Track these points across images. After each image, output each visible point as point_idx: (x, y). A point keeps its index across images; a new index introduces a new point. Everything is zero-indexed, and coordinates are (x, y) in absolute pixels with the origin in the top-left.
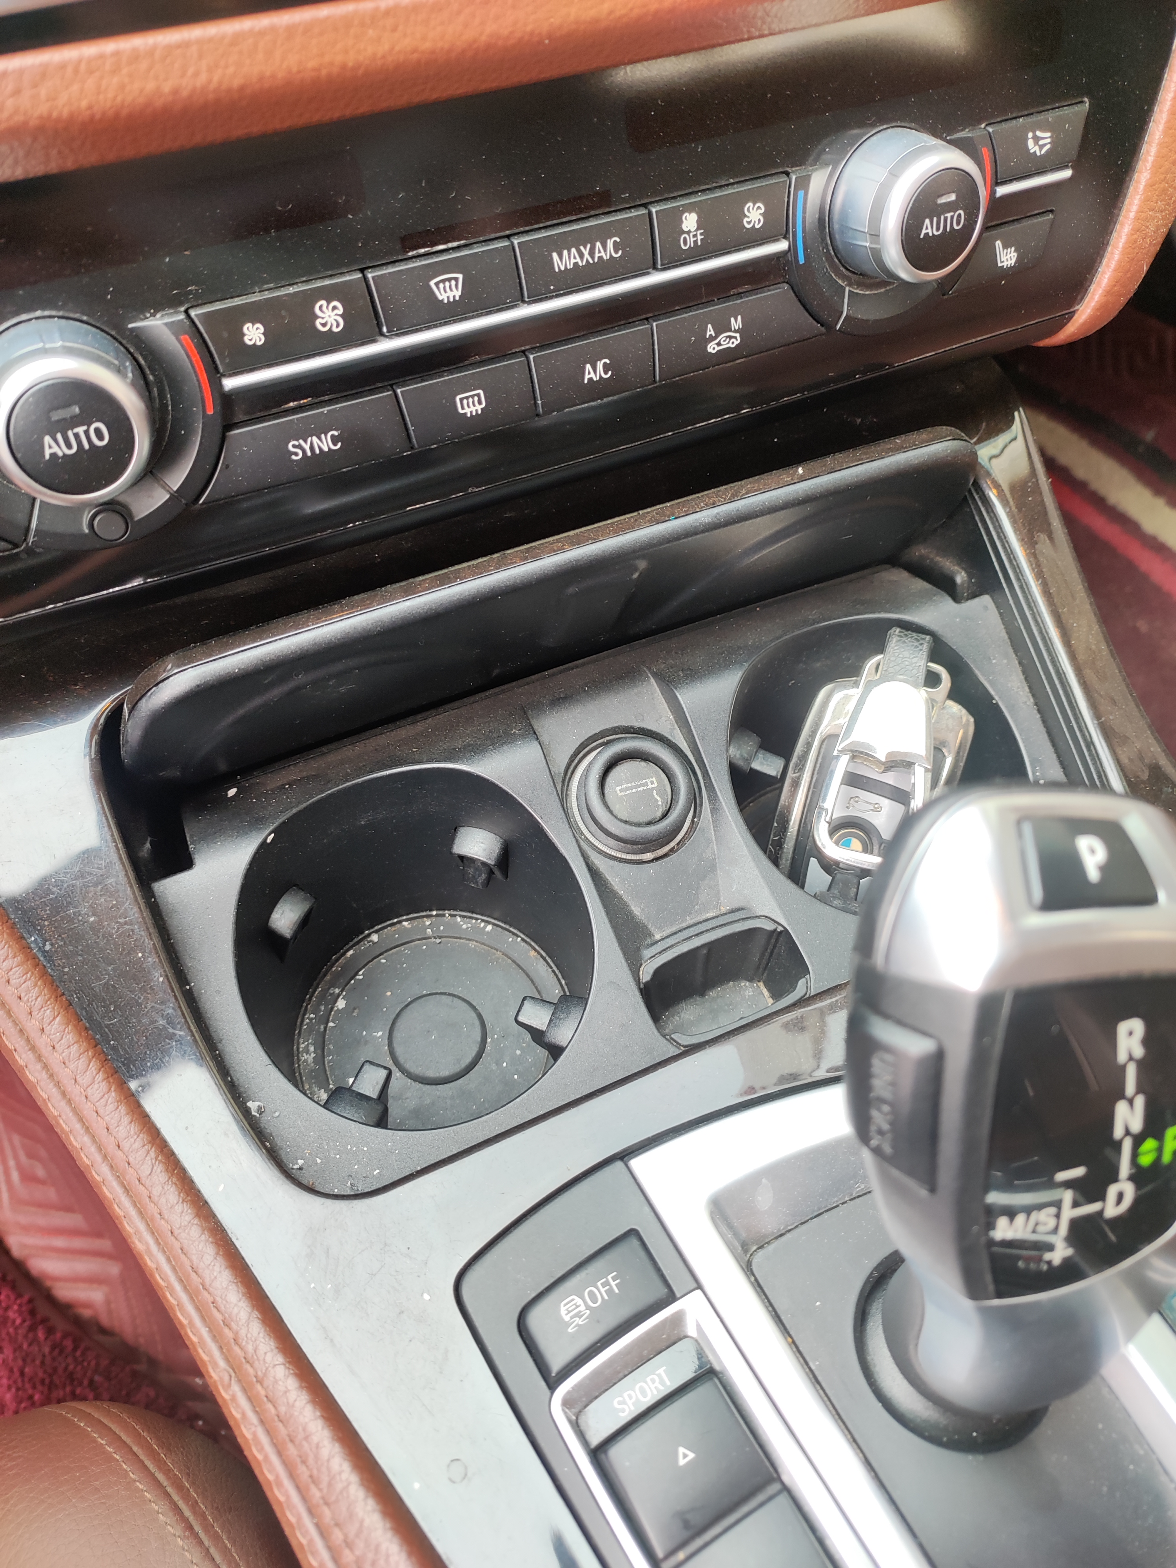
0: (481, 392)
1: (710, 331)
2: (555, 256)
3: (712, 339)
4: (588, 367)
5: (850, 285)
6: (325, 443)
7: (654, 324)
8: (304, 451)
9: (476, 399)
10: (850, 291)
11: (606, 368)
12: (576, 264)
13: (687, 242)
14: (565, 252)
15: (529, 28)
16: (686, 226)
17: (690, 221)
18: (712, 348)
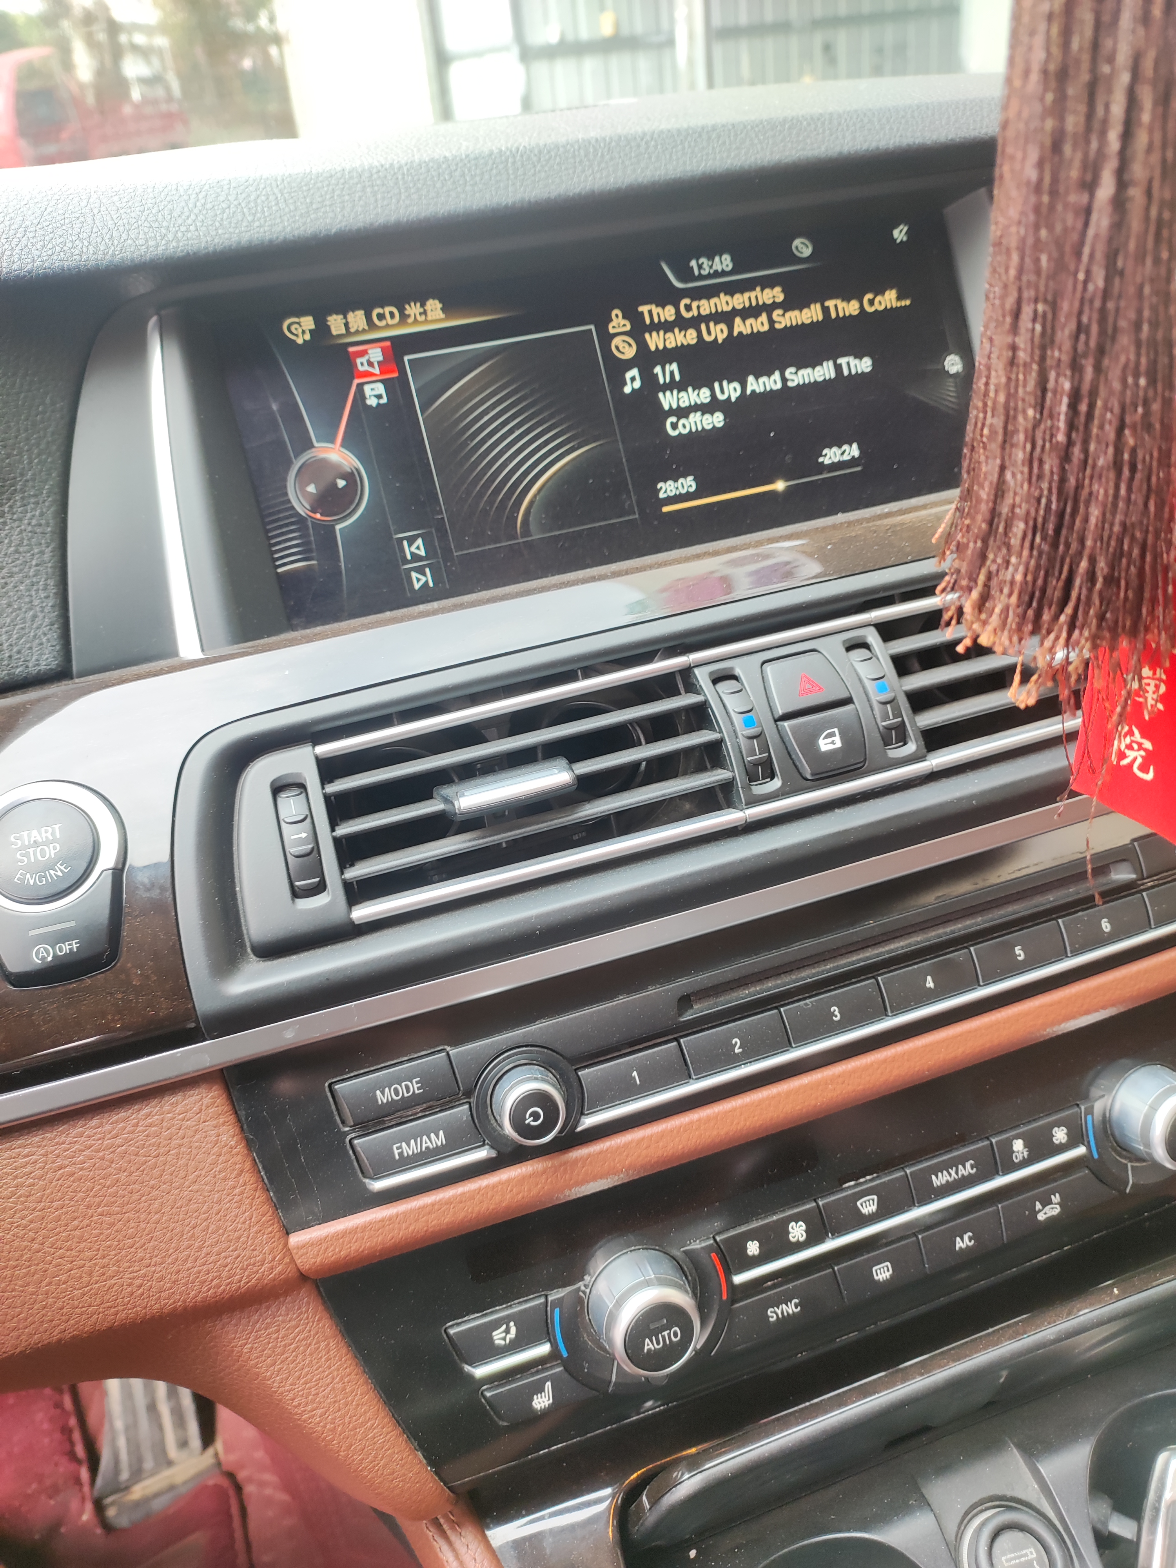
0: (888, 1264)
1: (1038, 1206)
2: (933, 1177)
3: (1040, 1211)
4: (958, 1239)
5: (1131, 1161)
6: (791, 1308)
7: (1000, 1206)
8: (777, 1315)
9: (886, 1269)
10: (1132, 1167)
11: (970, 1239)
12: (947, 1181)
13: (1017, 1158)
14: (940, 1174)
15: (917, 1069)
16: (1015, 1148)
17: (1018, 1145)
18: (1041, 1217)
